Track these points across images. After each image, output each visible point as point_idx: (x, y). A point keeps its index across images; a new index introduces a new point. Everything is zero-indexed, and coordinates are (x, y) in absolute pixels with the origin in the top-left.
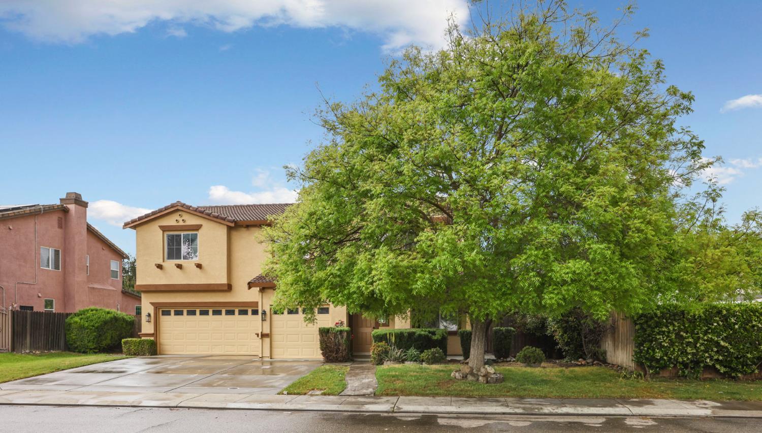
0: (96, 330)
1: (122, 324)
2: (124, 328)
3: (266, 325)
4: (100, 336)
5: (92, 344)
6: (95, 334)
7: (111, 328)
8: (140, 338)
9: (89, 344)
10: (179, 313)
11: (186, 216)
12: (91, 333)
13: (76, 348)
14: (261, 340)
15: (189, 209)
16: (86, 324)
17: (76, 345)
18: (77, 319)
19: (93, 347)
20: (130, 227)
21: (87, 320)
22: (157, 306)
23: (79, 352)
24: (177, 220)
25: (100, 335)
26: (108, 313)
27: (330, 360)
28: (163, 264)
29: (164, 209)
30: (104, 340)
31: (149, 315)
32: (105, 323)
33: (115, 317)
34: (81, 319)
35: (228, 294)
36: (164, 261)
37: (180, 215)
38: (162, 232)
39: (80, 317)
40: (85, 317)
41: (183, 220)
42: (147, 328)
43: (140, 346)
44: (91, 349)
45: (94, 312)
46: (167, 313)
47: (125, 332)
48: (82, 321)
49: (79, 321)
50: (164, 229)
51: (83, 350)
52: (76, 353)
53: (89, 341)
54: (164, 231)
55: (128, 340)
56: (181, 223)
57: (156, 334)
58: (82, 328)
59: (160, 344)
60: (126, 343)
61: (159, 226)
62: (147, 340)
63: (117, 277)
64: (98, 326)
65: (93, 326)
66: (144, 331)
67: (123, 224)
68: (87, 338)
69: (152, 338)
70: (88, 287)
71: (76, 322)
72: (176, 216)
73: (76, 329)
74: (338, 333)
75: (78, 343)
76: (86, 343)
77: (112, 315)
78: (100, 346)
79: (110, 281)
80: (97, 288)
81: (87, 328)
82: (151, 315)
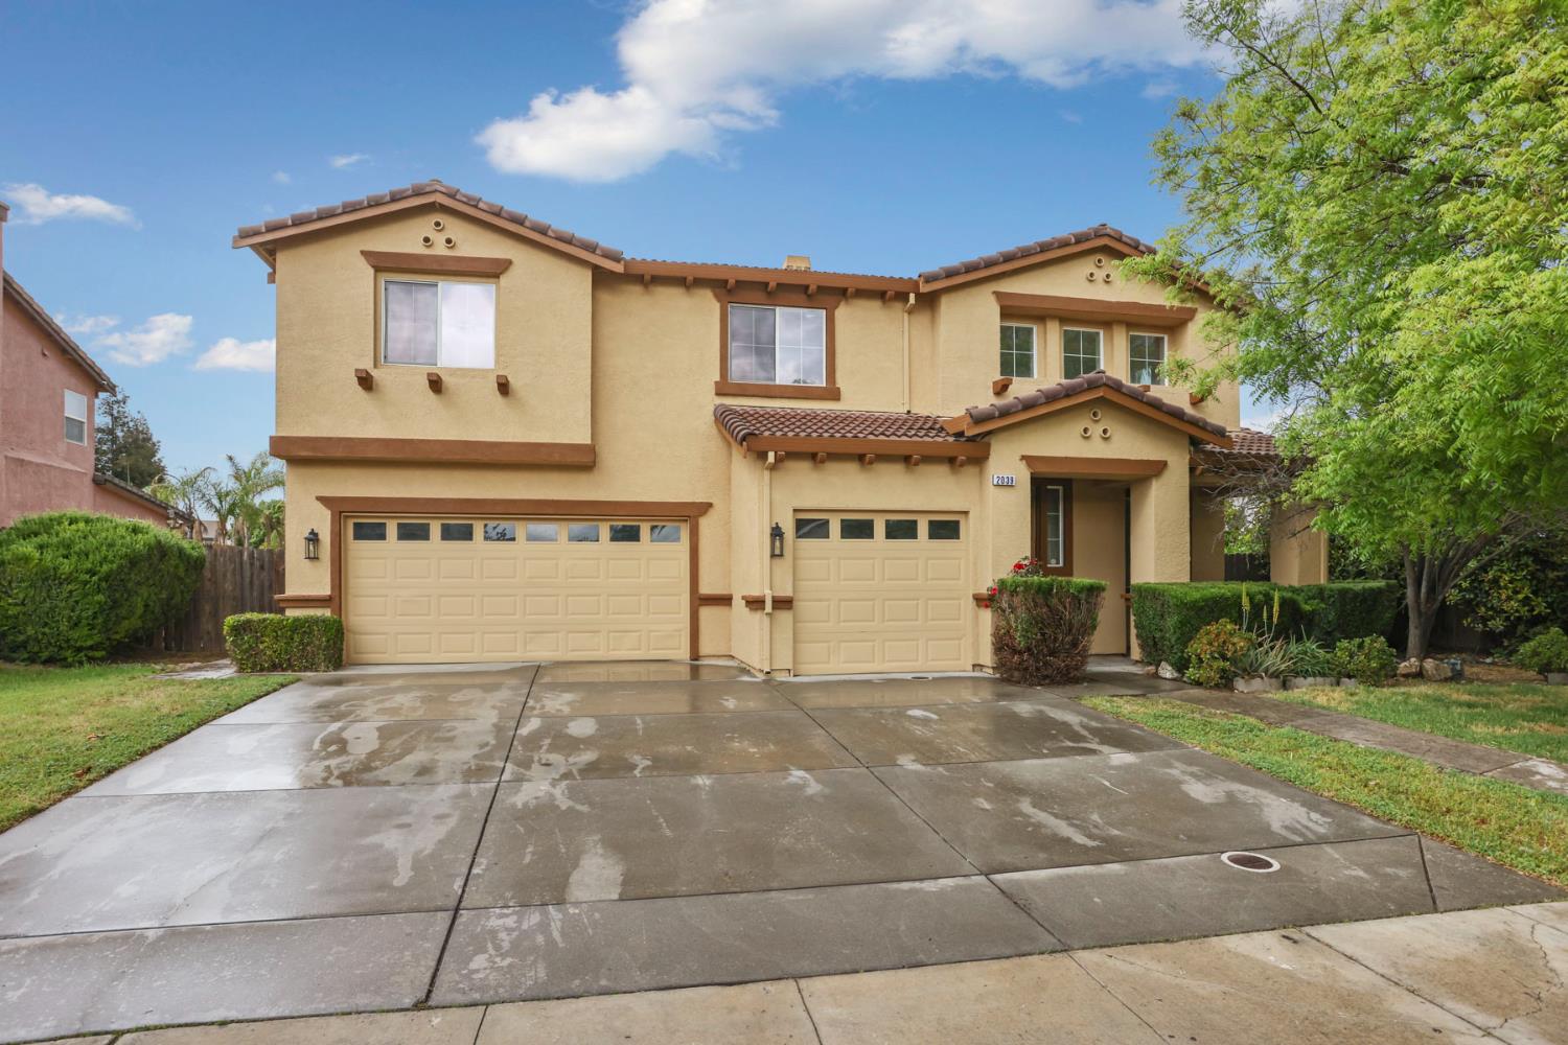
0: (104, 584)
1: (177, 567)
2: (180, 579)
3: (782, 568)
4: (115, 604)
5: (85, 631)
6: (100, 597)
7: (148, 579)
8: (282, 611)
9: (74, 634)
10: (413, 533)
11: (455, 229)
12: (86, 595)
13: (24, 645)
15: (476, 207)
16: (66, 567)
17: (22, 638)
18: (27, 548)
19: (89, 643)
20: (252, 246)
21: (62, 551)
22: (340, 508)
23: (32, 660)
24: (427, 240)
25: (115, 602)
26: (135, 530)
28: (374, 373)
29: (388, 198)
30: (124, 618)
31: (313, 538)
32: (133, 561)
33: (159, 542)
34: (41, 547)
35: (583, 478)
36: (375, 366)
37: (438, 224)
38: (371, 271)
39: (38, 540)
40: (55, 540)
41: (449, 241)
42: (305, 578)
43: (297, 638)
44: (79, 650)
45: (82, 525)
46: (377, 533)
47: (182, 592)
48: (48, 556)
49: (37, 555)
50: (383, 264)
51: (45, 655)
52: (21, 667)
53: (76, 624)
54: (378, 269)
55: (249, 621)
56: (440, 249)
57: (336, 599)
58: (48, 578)
59: (348, 631)
60: (238, 630)
61: (362, 252)
62: (316, 621)
63: (81, 439)
64: (111, 570)
65: (92, 572)
66: (292, 590)
67: (237, 234)
68: (66, 612)
69: (327, 613)
70: (6, 457)
71: (26, 559)
72: (424, 226)
73: (22, 581)
75: (30, 631)
76: (64, 627)
77: (149, 538)
78: (109, 639)
79: (62, 447)
80: (30, 463)
81: (69, 579)
82: (320, 537)
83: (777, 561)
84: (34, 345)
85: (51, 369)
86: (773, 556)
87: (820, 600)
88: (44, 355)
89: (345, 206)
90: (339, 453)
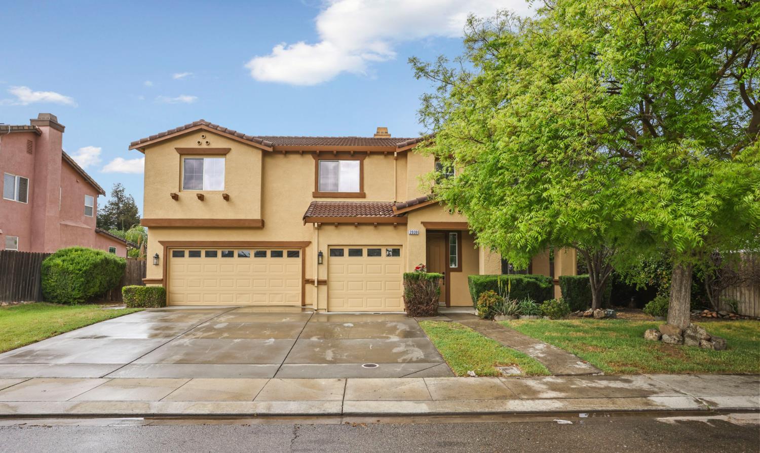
0: (84, 274)
1: (113, 267)
2: (115, 272)
3: (323, 268)
4: (88, 282)
5: (77, 292)
6: (83, 279)
7: (101, 272)
8: (144, 285)
9: (74, 293)
10: (195, 254)
11: (210, 138)
12: (77, 279)
13: (56, 297)
14: (316, 289)
15: (216, 129)
16: (71, 268)
17: (55, 294)
18: (58, 261)
19: (79, 296)
20: (137, 149)
21: (71, 262)
22: (167, 245)
23: (59, 303)
24: (199, 142)
25: (88, 281)
26: (98, 254)
27: (418, 313)
28: (179, 194)
29: (184, 128)
30: (92, 287)
31: (157, 257)
32: (95, 265)
33: (106, 258)
34: (63, 261)
35: (259, 232)
36: (180, 191)
37: (203, 136)
38: (179, 155)
39: (62, 258)
40: (68, 258)
41: (207, 142)
42: (154, 272)
43: (147, 295)
44: (75, 299)
45: (79, 252)
46: (179, 254)
47: (116, 277)
48: (65, 264)
49: (62, 263)
50: (183, 152)
51: (63, 301)
52: (54, 305)
53: (74, 289)
54: (181, 155)
55: (130, 288)
56: (204, 146)
57: (165, 280)
58: (65, 272)
59: (169, 292)
60: (127, 291)
61: (175, 148)
62: (155, 288)
63: (91, 215)
64: (87, 269)
65: (80, 270)
66: (149, 276)
67: (130, 145)
68: (71, 285)
69: (161, 286)
70: (60, 224)
71: (58, 265)
72: (198, 137)
73: (56, 273)
74: (431, 280)
75: (58, 292)
76: (70, 290)
77: (102, 257)
78: (86, 295)
79: (83, 218)
80: (69, 226)
81: (72, 273)
82: (160, 256)
83: (321, 266)
84: (73, 178)
85: (80, 187)
86: (319, 263)
87: (340, 281)
88: (77, 182)
89: (169, 132)
90: (166, 225)
